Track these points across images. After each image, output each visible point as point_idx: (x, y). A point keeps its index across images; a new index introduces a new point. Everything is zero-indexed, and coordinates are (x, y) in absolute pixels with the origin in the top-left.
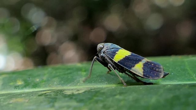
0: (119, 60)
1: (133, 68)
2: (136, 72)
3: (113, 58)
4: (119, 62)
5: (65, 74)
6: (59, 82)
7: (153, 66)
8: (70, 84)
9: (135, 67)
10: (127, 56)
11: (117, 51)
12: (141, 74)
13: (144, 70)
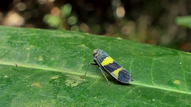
0: (105, 65)
1: (112, 72)
2: (114, 75)
3: (101, 63)
4: (104, 66)
5: (71, 57)
6: (66, 65)
7: (126, 74)
8: (72, 69)
9: (114, 72)
10: (111, 63)
11: (105, 58)
12: (117, 77)
13: (119, 75)
